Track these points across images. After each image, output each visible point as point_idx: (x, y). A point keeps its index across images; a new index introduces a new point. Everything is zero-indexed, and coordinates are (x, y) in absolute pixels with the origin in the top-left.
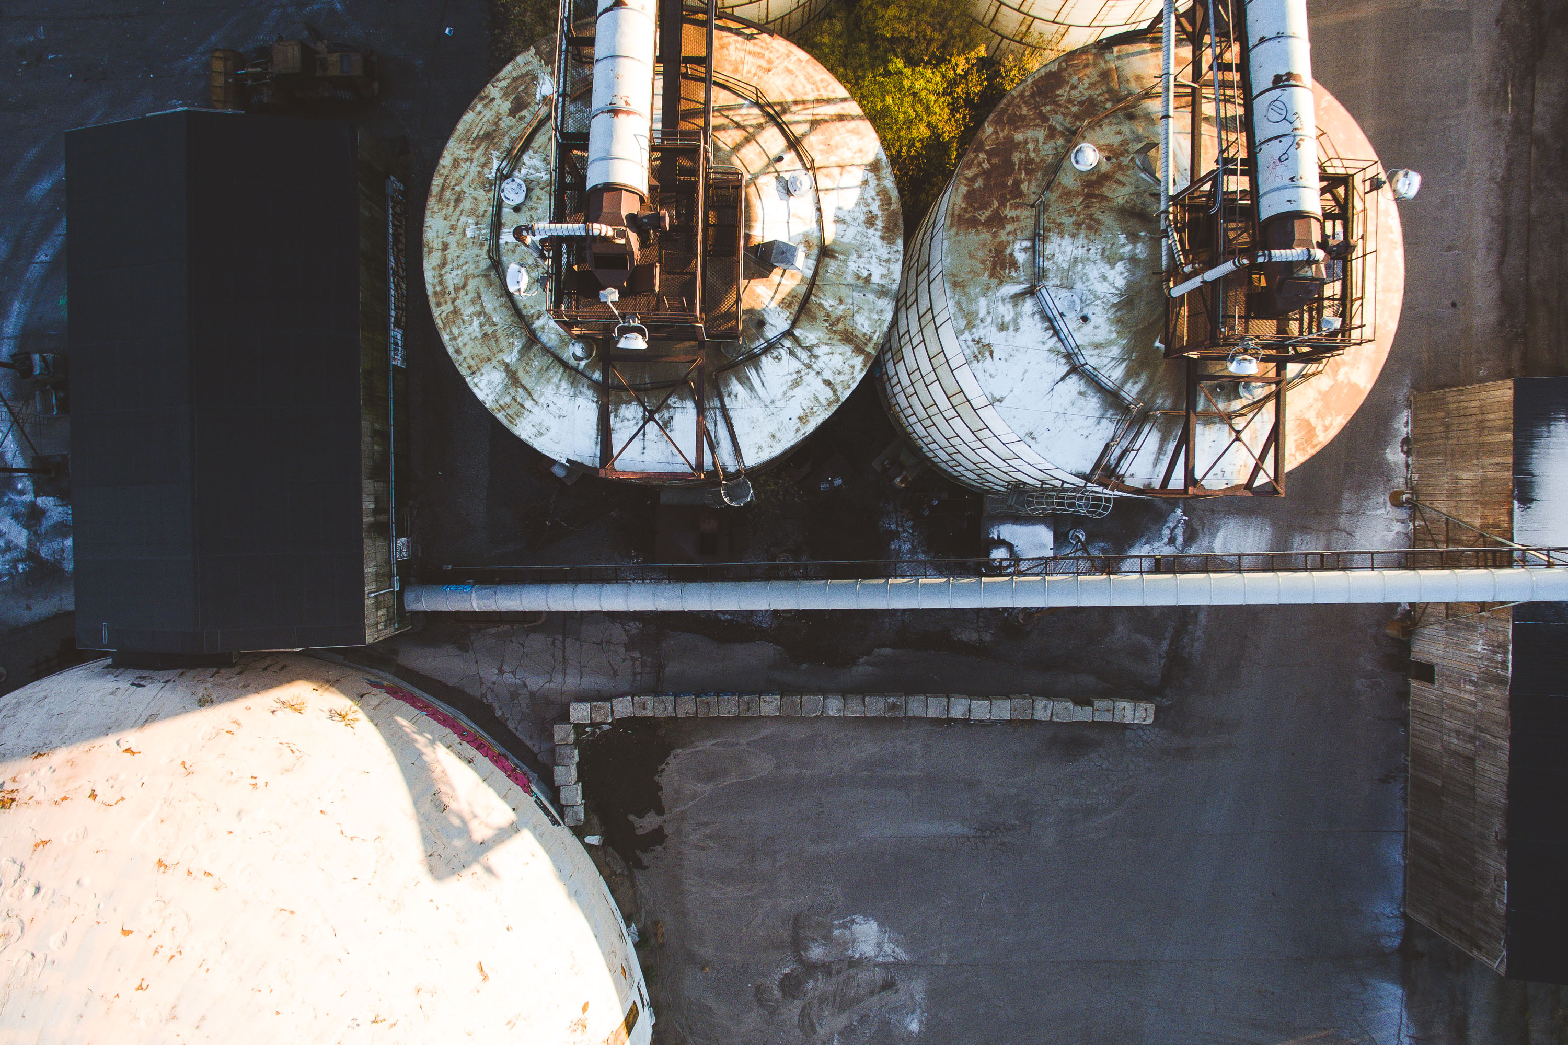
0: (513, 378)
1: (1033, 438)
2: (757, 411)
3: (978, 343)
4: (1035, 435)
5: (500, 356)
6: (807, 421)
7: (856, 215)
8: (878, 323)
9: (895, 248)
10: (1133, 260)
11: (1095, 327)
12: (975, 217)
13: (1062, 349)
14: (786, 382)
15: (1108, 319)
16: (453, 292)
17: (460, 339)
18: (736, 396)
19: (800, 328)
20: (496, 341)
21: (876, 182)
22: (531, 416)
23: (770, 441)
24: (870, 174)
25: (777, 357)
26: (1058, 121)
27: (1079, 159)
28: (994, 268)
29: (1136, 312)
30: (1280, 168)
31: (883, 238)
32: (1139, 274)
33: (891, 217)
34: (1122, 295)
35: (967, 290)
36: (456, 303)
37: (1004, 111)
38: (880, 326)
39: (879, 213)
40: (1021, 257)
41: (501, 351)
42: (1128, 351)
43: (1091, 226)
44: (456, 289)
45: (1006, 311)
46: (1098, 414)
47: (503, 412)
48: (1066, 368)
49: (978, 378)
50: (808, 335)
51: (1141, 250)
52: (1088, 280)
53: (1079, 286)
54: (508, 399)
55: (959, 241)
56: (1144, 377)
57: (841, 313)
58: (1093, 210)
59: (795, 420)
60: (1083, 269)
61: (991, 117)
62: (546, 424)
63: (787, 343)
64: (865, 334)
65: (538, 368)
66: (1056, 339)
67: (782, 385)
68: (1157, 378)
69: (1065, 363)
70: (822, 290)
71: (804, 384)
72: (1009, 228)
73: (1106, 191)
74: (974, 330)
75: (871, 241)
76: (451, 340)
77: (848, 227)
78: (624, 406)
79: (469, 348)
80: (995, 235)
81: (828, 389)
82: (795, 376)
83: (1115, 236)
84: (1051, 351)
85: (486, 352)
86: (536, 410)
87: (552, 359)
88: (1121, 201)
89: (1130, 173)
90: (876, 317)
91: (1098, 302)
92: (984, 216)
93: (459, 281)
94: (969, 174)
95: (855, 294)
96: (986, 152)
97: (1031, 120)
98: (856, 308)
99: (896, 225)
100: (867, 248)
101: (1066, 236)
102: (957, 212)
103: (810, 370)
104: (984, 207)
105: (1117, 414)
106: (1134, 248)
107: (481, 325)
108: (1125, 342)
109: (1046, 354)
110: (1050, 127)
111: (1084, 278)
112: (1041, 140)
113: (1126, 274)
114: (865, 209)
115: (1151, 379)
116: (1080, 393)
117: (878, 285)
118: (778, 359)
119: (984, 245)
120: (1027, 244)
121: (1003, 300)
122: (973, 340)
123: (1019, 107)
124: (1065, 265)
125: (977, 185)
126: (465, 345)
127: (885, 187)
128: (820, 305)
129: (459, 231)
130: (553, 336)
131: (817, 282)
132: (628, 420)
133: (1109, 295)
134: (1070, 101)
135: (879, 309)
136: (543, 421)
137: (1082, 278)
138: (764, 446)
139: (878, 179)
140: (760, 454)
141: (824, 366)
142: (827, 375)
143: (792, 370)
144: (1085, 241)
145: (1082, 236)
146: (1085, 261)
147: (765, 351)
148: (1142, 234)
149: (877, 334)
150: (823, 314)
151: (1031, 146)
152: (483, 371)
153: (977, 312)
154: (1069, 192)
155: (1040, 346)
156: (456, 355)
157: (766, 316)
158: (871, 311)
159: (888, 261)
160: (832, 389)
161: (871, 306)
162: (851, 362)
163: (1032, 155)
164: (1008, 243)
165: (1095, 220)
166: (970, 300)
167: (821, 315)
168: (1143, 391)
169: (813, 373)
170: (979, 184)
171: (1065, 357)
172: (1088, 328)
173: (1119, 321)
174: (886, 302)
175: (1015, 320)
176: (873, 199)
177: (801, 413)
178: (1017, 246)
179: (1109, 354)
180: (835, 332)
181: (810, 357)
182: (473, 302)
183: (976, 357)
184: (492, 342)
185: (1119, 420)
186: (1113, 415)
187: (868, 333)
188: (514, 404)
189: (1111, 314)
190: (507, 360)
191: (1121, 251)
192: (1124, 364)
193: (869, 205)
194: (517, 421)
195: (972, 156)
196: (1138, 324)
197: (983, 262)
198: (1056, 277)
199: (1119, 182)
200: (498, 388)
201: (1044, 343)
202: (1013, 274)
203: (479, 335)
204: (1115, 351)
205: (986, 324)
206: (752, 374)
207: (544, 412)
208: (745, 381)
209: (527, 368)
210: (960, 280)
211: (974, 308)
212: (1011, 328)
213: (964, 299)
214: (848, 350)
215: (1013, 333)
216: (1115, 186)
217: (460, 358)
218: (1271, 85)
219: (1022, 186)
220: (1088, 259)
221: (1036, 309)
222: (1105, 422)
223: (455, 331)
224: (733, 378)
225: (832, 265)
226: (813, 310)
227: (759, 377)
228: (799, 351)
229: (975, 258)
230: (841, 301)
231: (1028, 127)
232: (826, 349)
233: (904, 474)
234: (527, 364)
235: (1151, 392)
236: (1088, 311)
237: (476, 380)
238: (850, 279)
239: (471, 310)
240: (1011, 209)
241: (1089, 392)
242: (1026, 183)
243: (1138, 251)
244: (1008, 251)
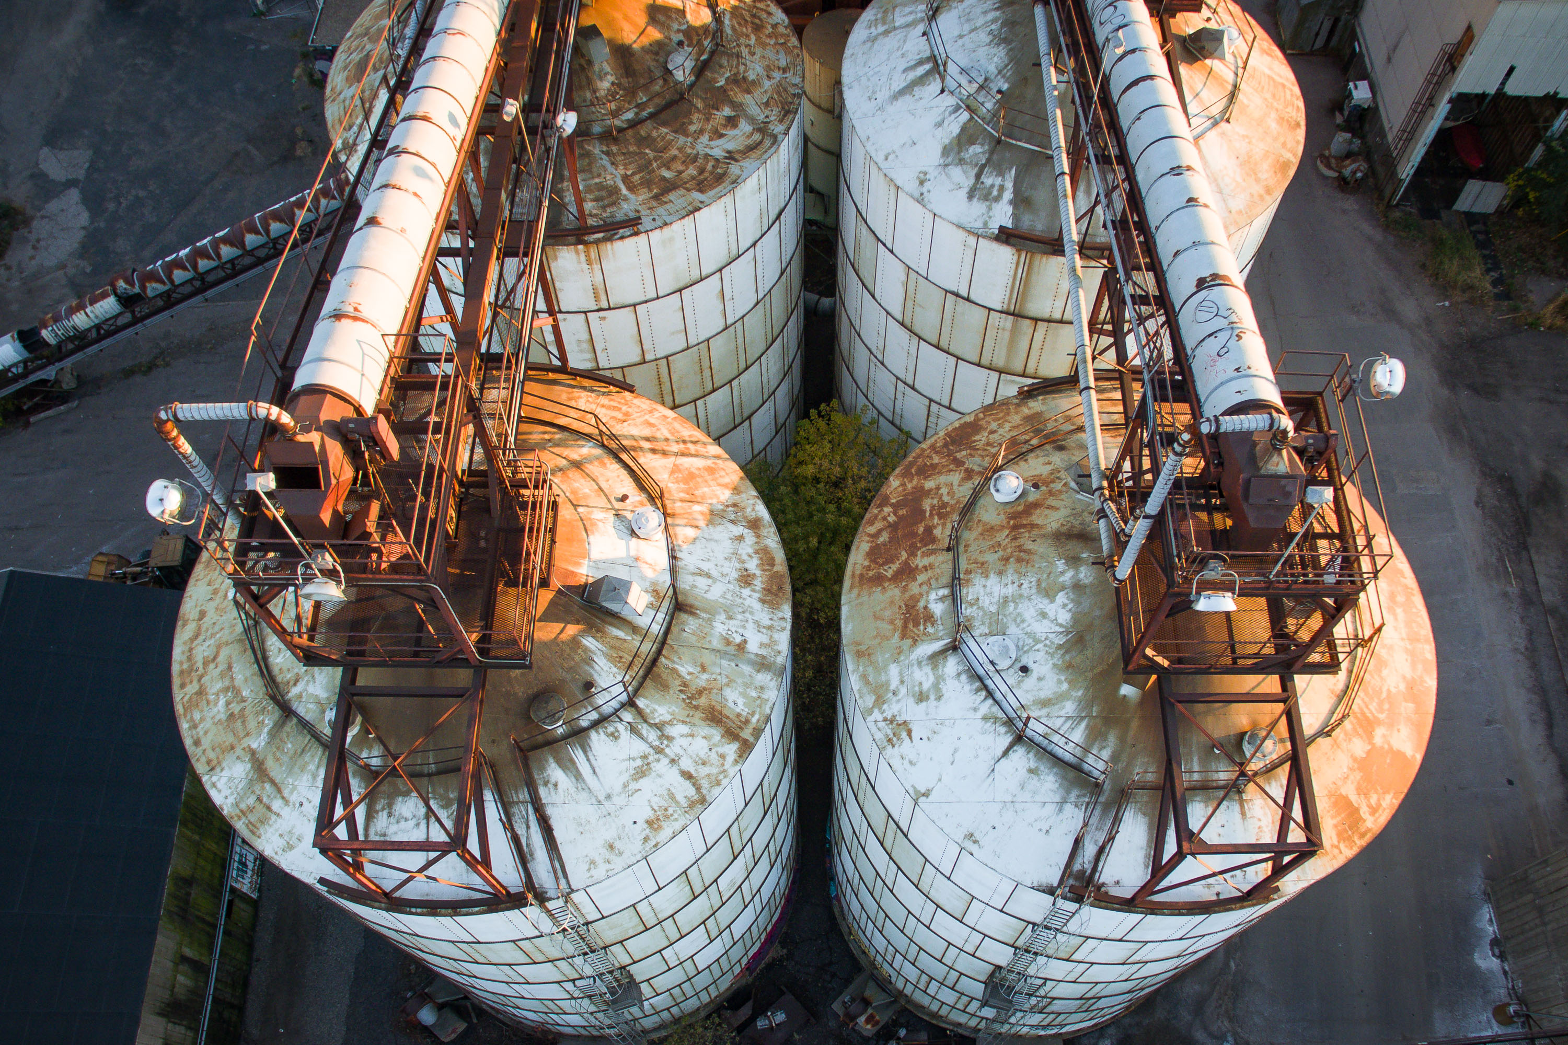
0: (260, 770)
1: (975, 842)
2: (585, 809)
3: (891, 722)
4: (977, 836)
5: (246, 742)
6: (660, 827)
7: (726, 570)
8: (758, 702)
9: (780, 615)
10: (1077, 587)
11: (1040, 679)
12: (879, 573)
13: (1000, 714)
14: (627, 770)
15: (1055, 665)
16: (201, 667)
17: (202, 726)
18: (556, 785)
19: (646, 698)
20: (243, 722)
21: (754, 539)
22: (279, 821)
23: (607, 854)
24: (746, 531)
25: (612, 734)
26: (974, 463)
27: (999, 486)
28: (905, 626)
29: (1089, 652)
30: (1221, 362)
31: (763, 601)
32: (1086, 603)
33: (774, 578)
34: (1068, 633)
35: (873, 658)
36: (203, 681)
37: (911, 464)
38: (760, 706)
39: (758, 573)
40: (938, 609)
41: (248, 734)
42: (1086, 704)
43: (1022, 557)
44: (206, 664)
45: (924, 677)
46: (1058, 798)
47: (244, 819)
48: (1008, 739)
49: (894, 767)
50: (656, 707)
51: (1086, 574)
52: (1023, 621)
53: (1013, 629)
54: (251, 800)
55: (861, 604)
56: (1112, 739)
57: (704, 684)
58: (1021, 541)
59: (641, 824)
60: (1015, 608)
61: (898, 471)
62: (297, 832)
63: (627, 716)
64: (739, 715)
65: (291, 752)
66: (990, 701)
67: (621, 773)
68: (1130, 740)
69: (1006, 733)
70: (676, 652)
71: (653, 774)
72: (921, 578)
73: (1037, 518)
74: (885, 707)
75: (747, 603)
76: (190, 728)
77: (714, 582)
78: (400, 799)
79: (210, 736)
80: (905, 590)
81: (687, 784)
82: (639, 762)
83: (1051, 564)
84: (985, 718)
85: (230, 739)
86: (285, 812)
87: (309, 737)
88: (1055, 526)
89: (1063, 497)
90: (754, 694)
91: (1040, 646)
92: (890, 571)
93: (209, 653)
94: (872, 530)
95: (724, 663)
96: (892, 505)
97: (944, 466)
98: (725, 681)
99: (781, 588)
100: (740, 610)
101: (992, 575)
102: (858, 572)
103: (661, 756)
104: (890, 561)
105: (1084, 795)
106: (1077, 573)
107: (228, 704)
108: (1080, 693)
109: (980, 723)
110: (967, 470)
111: (1018, 620)
112: (956, 483)
113: (1070, 606)
114: (738, 566)
115: (1122, 740)
116: (1031, 771)
117: (757, 655)
118: (614, 736)
119: (892, 602)
120: (946, 591)
121: (919, 663)
122: (885, 720)
123: (931, 458)
124: (993, 609)
125: (881, 540)
126: (206, 733)
127: (766, 547)
128: (674, 671)
129: (221, 594)
130: (311, 706)
131: (669, 641)
132: (406, 820)
133: (1051, 636)
134: (988, 444)
135: (758, 684)
136: (294, 827)
137: (1015, 620)
138: (599, 860)
139: (758, 536)
140: (593, 872)
141: (681, 752)
142: (686, 764)
143: (634, 754)
144: (1016, 576)
145: (1010, 571)
146: (1017, 598)
147: (595, 724)
148: (1084, 555)
149: (757, 717)
150: (678, 682)
151: (944, 491)
152: (224, 764)
153: (887, 683)
154: (992, 528)
155: (971, 714)
156: (194, 748)
157: (596, 676)
158: (747, 685)
159: (770, 628)
160: (694, 785)
161: (747, 680)
162: (721, 750)
163: (946, 499)
164: (921, 595)
165: (1025, 551)
166: (879, 670)
167: (676, 684)
168: (1115, 758)
169: (665, 761)
170: (884, 537)
171: (1004, 724)
172: (1030, 682)
173: (1069, 666)
174: (769, 677)
175: (936, 687)
176: (750, 556)
177: (649, 814)
178: (933, 596)
179: (1062, 713)
180: (696, 708)
181: (660, 738)
182: (222, 676)
183: (890, 740)
184: (239, 723)
185: (1088, 803)
186: (1078, 797)
187: (744, 714)
188: (259, 807)
189: (1057, 660)
190: (254, 746)
191: (1061, 579)
192: (1084, 724)
193: (743, 562)
194: (262, 831)
195: (876, 511)
196: (1093, 668)
197: (892, 622)
198: (983, 624)
199: (1050, 507)
200: (240, 787)
201: (975, 710)
202: (930, 629)
203: (223, 716)
204: (1069, 708)
205: (900, 696)
206: (578, 755)
207: (296, 813)
208: (568, 765)
209: (278, 754)
210: (863, 648)
211: (883, 678)
212: (932, 697)
213: (870, 669)
214: (716, 734)
215: (935, 703)
216: (1047, 512)
217: (199, 751)
218: (1195, 290)
219: (934, 531)
220: (1021, 596)
221: (961, 668)
222: (1069, 808)
223: (197, 716)
224: (551, 760)
225: (691, 624)
226: (664, 676)
227: (588, 760)
228: (644, 729)
229: (883, 620)
230: (704, 669)
231: (940, 473)
232: (685, 729)
233: (870, 1011)
234: (278, 748)
235: (1124, 758)
236: (1026, 660)
237: (214, 779)
238: (716, 643)
239: (219, 685)
240: (922, 557)
241: (1042, 768)
242: (940, 528)
243: (1082, 576)
244: (921, 604)
